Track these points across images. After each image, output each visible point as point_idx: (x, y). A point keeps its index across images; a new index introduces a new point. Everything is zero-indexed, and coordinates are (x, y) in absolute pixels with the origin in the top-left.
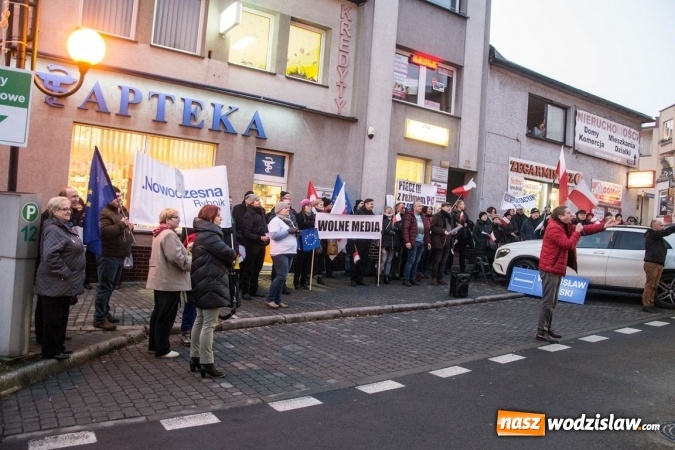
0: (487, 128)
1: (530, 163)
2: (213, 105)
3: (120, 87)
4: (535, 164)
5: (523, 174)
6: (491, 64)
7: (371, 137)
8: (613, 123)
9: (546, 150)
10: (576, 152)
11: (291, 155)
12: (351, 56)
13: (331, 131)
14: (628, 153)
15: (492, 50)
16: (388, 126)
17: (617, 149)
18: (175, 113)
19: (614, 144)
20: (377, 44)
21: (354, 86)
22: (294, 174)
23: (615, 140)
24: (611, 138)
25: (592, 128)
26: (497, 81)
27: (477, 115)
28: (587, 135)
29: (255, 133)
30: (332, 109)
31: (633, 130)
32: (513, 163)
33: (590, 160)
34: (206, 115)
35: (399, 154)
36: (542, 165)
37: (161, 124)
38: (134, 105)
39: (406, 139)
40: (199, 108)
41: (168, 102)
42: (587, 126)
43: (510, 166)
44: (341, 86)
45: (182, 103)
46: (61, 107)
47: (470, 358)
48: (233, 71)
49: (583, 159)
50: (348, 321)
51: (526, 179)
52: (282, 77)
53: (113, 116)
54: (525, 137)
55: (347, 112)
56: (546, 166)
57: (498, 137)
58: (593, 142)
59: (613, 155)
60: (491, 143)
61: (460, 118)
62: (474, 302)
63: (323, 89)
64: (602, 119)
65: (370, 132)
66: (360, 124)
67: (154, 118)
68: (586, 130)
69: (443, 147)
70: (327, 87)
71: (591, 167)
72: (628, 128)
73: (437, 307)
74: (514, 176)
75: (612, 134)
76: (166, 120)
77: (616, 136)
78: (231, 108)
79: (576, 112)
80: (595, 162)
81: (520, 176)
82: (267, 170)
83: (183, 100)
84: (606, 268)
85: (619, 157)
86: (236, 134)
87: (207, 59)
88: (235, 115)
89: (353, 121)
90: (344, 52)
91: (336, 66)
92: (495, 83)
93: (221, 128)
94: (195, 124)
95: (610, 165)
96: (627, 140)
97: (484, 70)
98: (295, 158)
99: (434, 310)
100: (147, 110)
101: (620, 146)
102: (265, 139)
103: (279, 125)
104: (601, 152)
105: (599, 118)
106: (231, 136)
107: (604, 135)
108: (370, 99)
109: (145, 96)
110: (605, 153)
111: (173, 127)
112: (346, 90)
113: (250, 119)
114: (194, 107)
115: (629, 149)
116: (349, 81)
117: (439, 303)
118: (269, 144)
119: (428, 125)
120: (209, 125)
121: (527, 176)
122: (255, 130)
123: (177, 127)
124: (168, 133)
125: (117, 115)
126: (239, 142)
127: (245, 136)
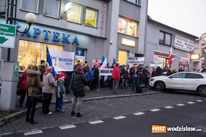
0: (147, 41)
1: (160, 52)
2: (63, 34)
3: (34, 28)
4: (162, 52)
5: (158, 55)
6: (148, 21)
7: (111, 44)
8: (186, 39)
9: (165, 48)
10: (175, 48)
11: (86, 50)
12: (105, 19)
13: (99, 42)
14: (191, 48)
15: (148, 17)
16: (116, 40)
17: (188, 47)
18: (51, 36)
19: (186, 46)
20: (113, 15)
21: (106, 28)
22: (88, 55)
23: (187, 44)
24: (185, 44)
25: (179, 41)
26: (150, 26)
27: (144, 37)
28: (178, 43)
29: (76, 43)
30: (99, 35)
31: (192, 41)
32: (155, 52)
33: (179, 51)
34: (61, 37)
35: (120, 49)
36: (164, 53)
37: (47, 40)
38: (38, 34)
39: (122, 44)
40: (58, 35)
41: (49, 33)
42: (178, 40)
43: (154, 53)
44: (102, 28)
45: (53, 33)
47: (144, 110)
48: (69, 23)
49: (177, 50)
50: (107, 100)
51: (159, 57)
52: (84, 25)
53: (32, 37)
54: (159, 44)
55: (103, 36)
56: (165, 53)
57: (150, 44)
58: (180, 45)
59: (186, 49)
60: (148, 46)
61: (138, 38)
62: (144, 95)
63: (96, 29)
64: (183, 38)
65: (111, 42)
66: (108, 40)
67: (45, 38)
68: (178, 41)
69: (133, 47)
70: (98, 28)
71: (179, 53)
72: (191, 41)
73: (133, 96)
74: (155, 56)
75: (186, 42)
76: (48, 38)
77: (187, 43)
78: (68, 35)
79: (174, 36)
80: (181, 51)
81: (157, 56)
82: (79, 54)
83: (54, 32)
84: (184, 84)
85: (188, 50)
86: (70, 43)
87: (61, 20)
88: (69, 37)
89: (105, 39)
90: (103, 17)
91: (100, 22)
92: (149, 27)
93: (65, 41)
94: (57, 40)
95: (185, 52)
96: (191, 44)
97: (146, 23)
98: (88, 50)
99: (132, 97)
100: (42, 36)
101: (188, 46)
102: (79, 45)
103: (83, 40)
104: (182, 48)
105: (182, 38)
106: (68, 44)
107: (183, 43)
108: (111, 32)
109: (42, 31)
110: (184, 48)
111: (50, 41)
112: (103, 29)
113: (74, 38)
114: (57, 34)
115: (191, 47)
116: (104, 26)
117: (133, 95)
118: (80, 46)
119: (128, 40)
120: (61, 40)
121: (159, 56)
123: (52, 41)
124: (49, 43)
125: (33, 37)
126: (71, 45)
127: (73, 44)
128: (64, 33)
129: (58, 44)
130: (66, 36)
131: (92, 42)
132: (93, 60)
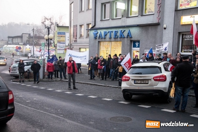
7: (165, 28)
13: (151, 30)
16: (173, 22)
18: (113, 35)
30: (156, 21)
34: (119, 34)
35: (180, 32)
38: (106, 35)
40: (117, 32)
46: (96, 39)
48: (128, 19)
52: (140, 16)
63: (152, 16)
70: (154, 14)
82: (137, 46)
83: (114, 31)
86: (125, 38)
87: (122, 18)
88: (125, 32)
89: (158, 24)
93: (122, 37)
94: (116, 37)
100: (108, 36)
102: (132, 37)
106: (124, 39)
109: (108, 32)
113: (128, 32)
118: (133, 39)
120: (119, 37)
122: (129, 35)
123: (113, 38)
124: (112, 40)
125: (104, 38)
126: (126, 39)
127: (127, 38)
128: (121, 29)
129: (117, 40)
130: (122, 32)
131: (144, 32)
132: (145, 50)
